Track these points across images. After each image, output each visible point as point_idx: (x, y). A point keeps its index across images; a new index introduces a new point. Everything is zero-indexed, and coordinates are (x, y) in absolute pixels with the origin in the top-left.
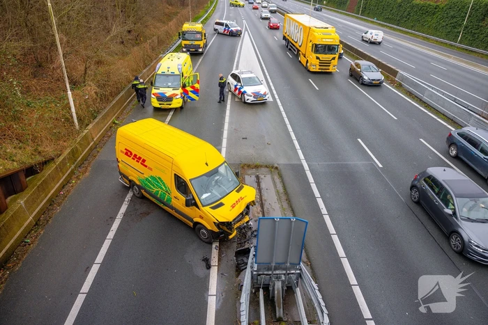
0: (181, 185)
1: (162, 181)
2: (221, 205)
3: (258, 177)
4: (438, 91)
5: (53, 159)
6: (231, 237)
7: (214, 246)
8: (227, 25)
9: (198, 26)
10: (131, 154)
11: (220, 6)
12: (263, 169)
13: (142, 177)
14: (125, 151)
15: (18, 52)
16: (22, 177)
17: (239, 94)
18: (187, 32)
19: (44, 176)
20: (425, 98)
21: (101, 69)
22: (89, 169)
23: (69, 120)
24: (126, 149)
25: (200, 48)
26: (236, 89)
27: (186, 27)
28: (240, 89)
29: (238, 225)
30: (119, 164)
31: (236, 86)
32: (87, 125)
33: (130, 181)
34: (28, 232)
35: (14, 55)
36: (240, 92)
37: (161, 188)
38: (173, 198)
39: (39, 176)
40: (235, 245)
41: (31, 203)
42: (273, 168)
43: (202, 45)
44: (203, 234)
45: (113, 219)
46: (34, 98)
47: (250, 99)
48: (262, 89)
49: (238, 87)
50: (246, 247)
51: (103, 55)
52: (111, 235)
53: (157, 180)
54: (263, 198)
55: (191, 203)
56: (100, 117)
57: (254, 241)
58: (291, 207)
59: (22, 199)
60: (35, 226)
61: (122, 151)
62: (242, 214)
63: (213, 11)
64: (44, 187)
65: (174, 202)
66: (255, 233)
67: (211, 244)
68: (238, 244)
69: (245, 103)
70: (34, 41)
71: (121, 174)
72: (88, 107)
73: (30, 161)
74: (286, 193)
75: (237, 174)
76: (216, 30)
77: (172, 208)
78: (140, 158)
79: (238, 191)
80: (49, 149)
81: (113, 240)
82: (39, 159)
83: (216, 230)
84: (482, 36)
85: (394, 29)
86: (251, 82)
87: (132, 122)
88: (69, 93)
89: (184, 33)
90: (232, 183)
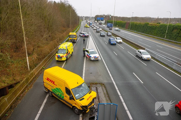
0: (68, 91)
1: (60, 90)
2: (83, 99)
3: (96, 88)
4: (160, 55)
5: (19, 82)
6: (87, 112)
7: (80, 116)
8: (84, 34)
9: (75, 34)
10: (49, 79)
11: (81, 27)
12: (99, 85)
13: (53, 88)
14: (47, 79)
15: (10, 44)
16: (7, 89)
17: (89, 57)
18: (71, 35)
19: (15, 89)
20: (156, 58)
21: (39, 49)
22: (33, 85)
23: (26, 67)
24: (47, 78)
25: (75, 40)
26: (87, 55)
27: (71, 34)
28: (89, 55)
29: (90, 107)
30: (44, 84)
31: (87, 54)
32: (33, 69)
33: (48, 90)
34: (7, 111)
35: (8, 45)
36: (89, 56)
37: (60, 93)
38: (64, 96)
39: (13, 88)
40: (89, 115)
41: (9, 99)
42: (102, 84)
43: (76, 40)
44: (76, 111)
45: (41, 105)
46: (14, 60)
47: (93, 59)
48: (97, 55)
49: (88, 55)
50: (93, 116)
51: (40, 44)
52: (40, 112)
53: (59, 90)
54: (99, 96)
55: (72, 98)
56: (38, 66)
57: (96, 114)
58: (110, 99)
59: (6, 98)
60: (10, 109)
61: (46, 79)
62: (91, 102)
63: (79, 29)
64: (15, 93)
65: (65, 98)
66: (96, 110)
67: (79, 115)
68: (90, 115)
69: (91, 60)
70: (16, 40)
71: (45, 87)
72: (34, 62)
73: (11, 83)
74: (108, 94)
75: (89, 87)
76: (80, 35)
77: (64, 100)
78: (52, 81)
79: (89, 93)
80: (18, 78)
81: (41, 114)
82: (14, 82)
83: (81, 109)
84: (173, 36)
85: (142, 34)
86: (93, 53)
87: (50, 68)
88: (27, 57)
89: (70, 36)
90: (87, 90)
